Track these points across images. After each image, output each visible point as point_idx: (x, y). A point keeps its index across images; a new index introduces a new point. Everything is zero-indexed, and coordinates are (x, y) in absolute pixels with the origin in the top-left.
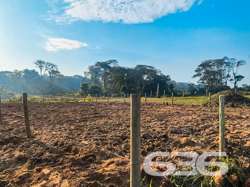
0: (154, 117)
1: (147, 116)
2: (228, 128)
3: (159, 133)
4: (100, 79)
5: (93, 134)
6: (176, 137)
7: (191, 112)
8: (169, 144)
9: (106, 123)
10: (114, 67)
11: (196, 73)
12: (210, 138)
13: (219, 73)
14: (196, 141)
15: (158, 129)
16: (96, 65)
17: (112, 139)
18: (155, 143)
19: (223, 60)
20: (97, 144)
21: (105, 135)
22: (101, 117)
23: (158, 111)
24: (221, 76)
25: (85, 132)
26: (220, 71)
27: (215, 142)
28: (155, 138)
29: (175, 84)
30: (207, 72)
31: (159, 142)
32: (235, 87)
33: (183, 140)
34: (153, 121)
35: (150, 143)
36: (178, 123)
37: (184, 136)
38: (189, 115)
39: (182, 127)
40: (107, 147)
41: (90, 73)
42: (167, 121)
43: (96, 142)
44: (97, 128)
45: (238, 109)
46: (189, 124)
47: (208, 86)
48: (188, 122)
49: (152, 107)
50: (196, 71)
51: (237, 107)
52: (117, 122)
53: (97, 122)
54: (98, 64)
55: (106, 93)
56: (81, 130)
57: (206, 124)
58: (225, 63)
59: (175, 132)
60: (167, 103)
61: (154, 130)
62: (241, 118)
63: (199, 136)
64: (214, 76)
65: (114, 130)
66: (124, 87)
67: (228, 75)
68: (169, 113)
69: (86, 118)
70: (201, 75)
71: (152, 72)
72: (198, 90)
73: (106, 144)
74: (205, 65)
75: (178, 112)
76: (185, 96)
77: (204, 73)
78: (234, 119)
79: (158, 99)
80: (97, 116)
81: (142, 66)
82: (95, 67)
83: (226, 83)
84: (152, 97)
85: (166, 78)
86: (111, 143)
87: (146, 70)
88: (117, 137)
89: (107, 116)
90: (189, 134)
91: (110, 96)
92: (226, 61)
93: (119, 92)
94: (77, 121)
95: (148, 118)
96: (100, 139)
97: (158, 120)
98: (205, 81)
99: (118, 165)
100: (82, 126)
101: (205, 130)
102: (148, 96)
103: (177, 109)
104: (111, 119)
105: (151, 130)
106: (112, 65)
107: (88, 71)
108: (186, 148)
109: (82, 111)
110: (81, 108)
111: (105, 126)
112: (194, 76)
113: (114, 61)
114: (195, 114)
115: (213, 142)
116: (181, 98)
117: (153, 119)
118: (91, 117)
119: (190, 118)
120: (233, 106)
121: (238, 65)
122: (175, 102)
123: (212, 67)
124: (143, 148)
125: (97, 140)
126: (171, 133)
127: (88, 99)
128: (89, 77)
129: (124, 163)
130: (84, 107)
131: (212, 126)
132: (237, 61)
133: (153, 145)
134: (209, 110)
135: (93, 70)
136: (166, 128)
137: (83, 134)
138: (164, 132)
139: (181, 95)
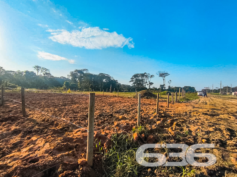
0: (106, 104)
1: (103, 103)
2: (143, 110)
3: (108, 113)
4: (77, 79)
5: (69, 114)
6: (117, 115)
7: (127, 101)
8: (113, 119)
9: (78, 107)
10: (86, 73)
11: (131, 80)
12: (134, 115)
13: (142, 80)
14: (127, 117)
15: (108, 111)
16: (75, 71)
17: (80, 117)
18: (106, 119)
19: (144, 74)
20: (71, 120)
21: (77, 114)
22: (75, 103)
23: (110, 100)
24: (143, 82)
25: (64, 113)
26: (143, 79)
27: (136, 117)
28: (106, 116)
29: (120, 85)
30: (136, 80)
31: (107, 118)
32: (150, 88)
33: (120, 117)
34: (106, 106)
35: (103, 119)
36: (120, 107)
37: (121, 115)
38: (125, 102)
39: (121, 110)
40: (77, 122)
41: (71, 76)
42: (114, 106)
43: (70, 119)
44: (72, 110)
45: (149, 100)
46: (125, 108)
47: (136, 87)
48: (125, 106)
49: (106, 98)
50: (131, 79)
51: (149, 99)
52: (85, 107)
53: (72, 106)
54: (77, 70)
55: (80, 88)
56: (62, 111)
57: (133, 108)
58: (145, 76)
59: (117, 112)
60: (115, 96)
61: (106, 111)
62: (150, 104)
63: (129, 114)
64: (140, 82)
65: (83, 111)
66: (91, 86)
67: (146, 82)
68: (116, 102)
69: (66, 104)
70: (133, 81)
71: (108, 78)
72: (132, 89)
73: (77, 120)
74: (136, 76)
75: (120, 101)
76: (125, 92)
77: (135, 80)
78: (147, 105)
79: (111, 93)
80: (73, 102)
81: (102, 74)
82: (74, 72)
83: (145, 86)
84: (107, 92)
85: (115, 82)
86: (80, 119)
87: (105, 76)
88: (84, 115)
89: (79, 103)
90: (124, 113)
91: (82, 90)
92: (146, 75)
93: (88, 88)
94: (60, 106)
95: (103, 104)
96: (73, 117)
97: (109, 106)
98: (135, 84)
99: (82, 132)
100: (63, 109)
101: (132, 111)
102: (105, 91)
103: (120, 99)
104: (81, 105)
105: (104, 111)
106: (85, 72)
107: (70, 75)
108: (122, 121)
109: (64, 99)
110: (63, 97)
111: (77, 109)
112: (130, 82)
113: (86, 70)
114: (129, 102)
115: (135, 118)
116: (123, 93)
117: (106, 105)
118: (69, 103)
119: (126, 104)
120: (147, 98)
121: (151, 77)
122: (120, 95)
123: (139, 77)
124: (98, 122)
125: (71, 117)
126: (115, 113)
127: (69, 92)
128: (70, 78)
129: (86, 131)
130: (65, 97)
131: (136, 108)
132: (151, 75)
133: (104, 120)
134: (136, 100)
135: (73, 75)
136: (113, 110)
137: (62, 114)
138: (111, 112)
139: (123, 92)
